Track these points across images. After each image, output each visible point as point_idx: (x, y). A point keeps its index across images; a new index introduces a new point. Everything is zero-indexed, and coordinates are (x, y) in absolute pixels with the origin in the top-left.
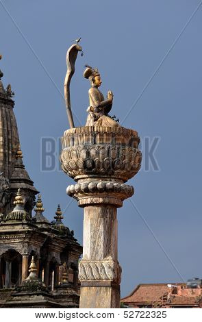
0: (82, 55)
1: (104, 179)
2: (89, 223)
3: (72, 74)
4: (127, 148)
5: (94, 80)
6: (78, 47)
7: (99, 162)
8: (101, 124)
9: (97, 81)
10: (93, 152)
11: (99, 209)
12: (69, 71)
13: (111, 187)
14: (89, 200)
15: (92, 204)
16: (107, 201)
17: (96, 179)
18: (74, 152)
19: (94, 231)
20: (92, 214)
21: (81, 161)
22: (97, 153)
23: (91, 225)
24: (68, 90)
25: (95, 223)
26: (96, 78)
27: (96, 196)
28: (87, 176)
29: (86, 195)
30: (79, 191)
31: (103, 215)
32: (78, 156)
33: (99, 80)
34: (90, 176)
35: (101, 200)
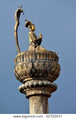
0: (24, 14)
1: (41, 80)
2: (34, 106)
3: (18, 24)
4: (54, 62)
5: (31, 28)
6: (21, 10)
7: (39, 69)
8: (39, 49)
9: (33, 28)
10: (35, 64)
11: (39, 98)
12: (17, 23)
13: (46, 84)
14: (33, 93)
15: (35, 95)
16: (44, 92)
17: (37, 80)
18: (25, 65)
19: (37, 110)
20: (35, 101)
21: (29, 69)
22: (38, 65)
23: (35, 107)
24: (17, 33)
25: (37, 106)
26: (32, 27)
27: (38, 89)
28: (32, 79)
29: (32, 89)
30: (28, 87)
31: (42, 101)
32: (27, 67)
33: (34, 27)
34: (34, 78)
35: (40, 92)
